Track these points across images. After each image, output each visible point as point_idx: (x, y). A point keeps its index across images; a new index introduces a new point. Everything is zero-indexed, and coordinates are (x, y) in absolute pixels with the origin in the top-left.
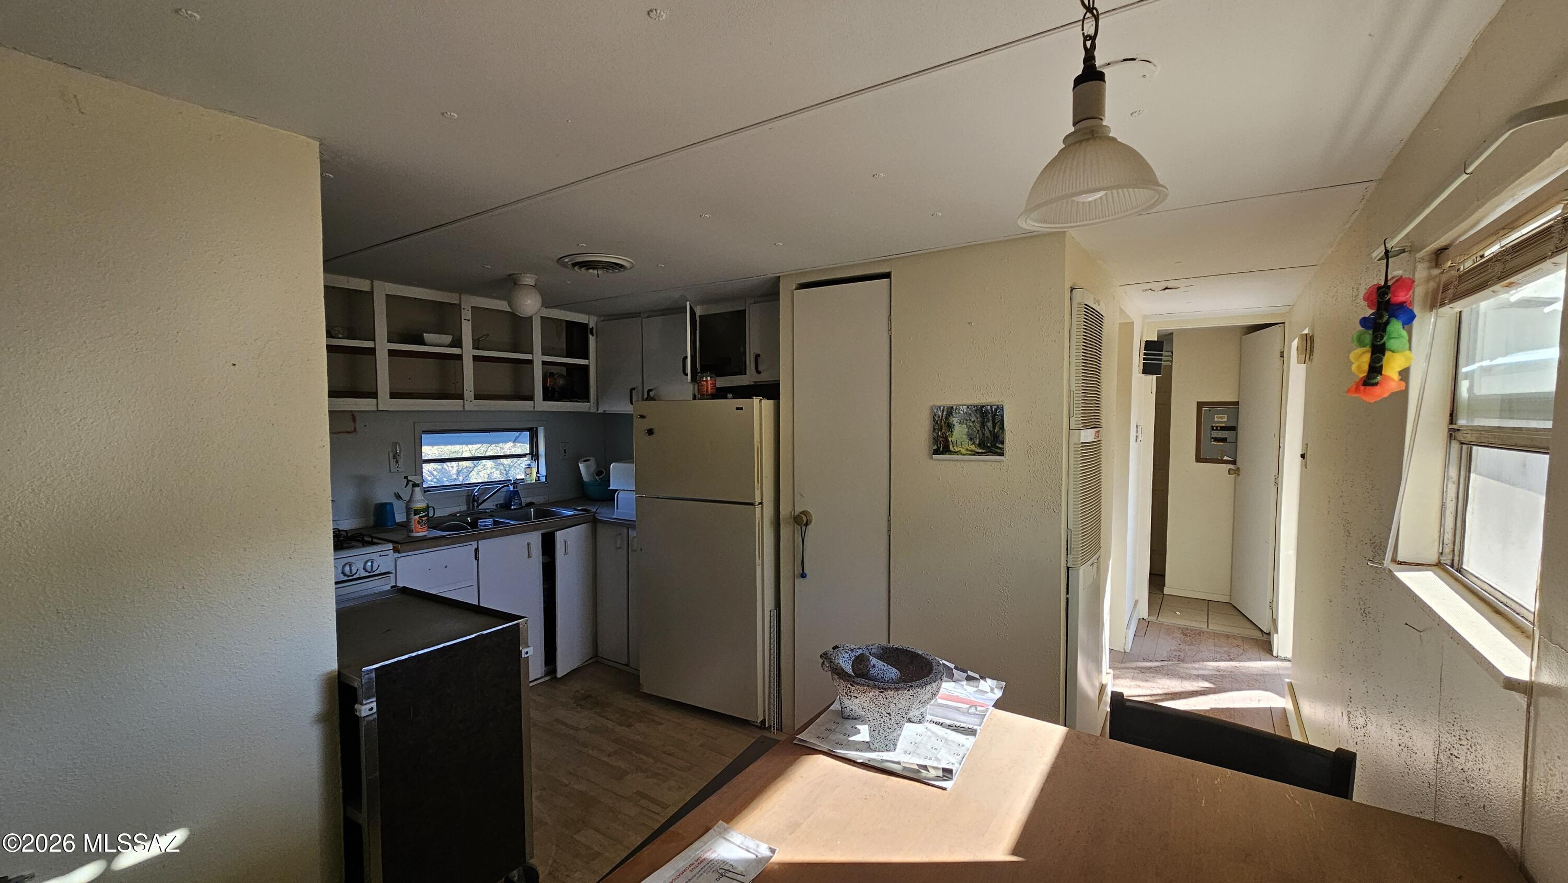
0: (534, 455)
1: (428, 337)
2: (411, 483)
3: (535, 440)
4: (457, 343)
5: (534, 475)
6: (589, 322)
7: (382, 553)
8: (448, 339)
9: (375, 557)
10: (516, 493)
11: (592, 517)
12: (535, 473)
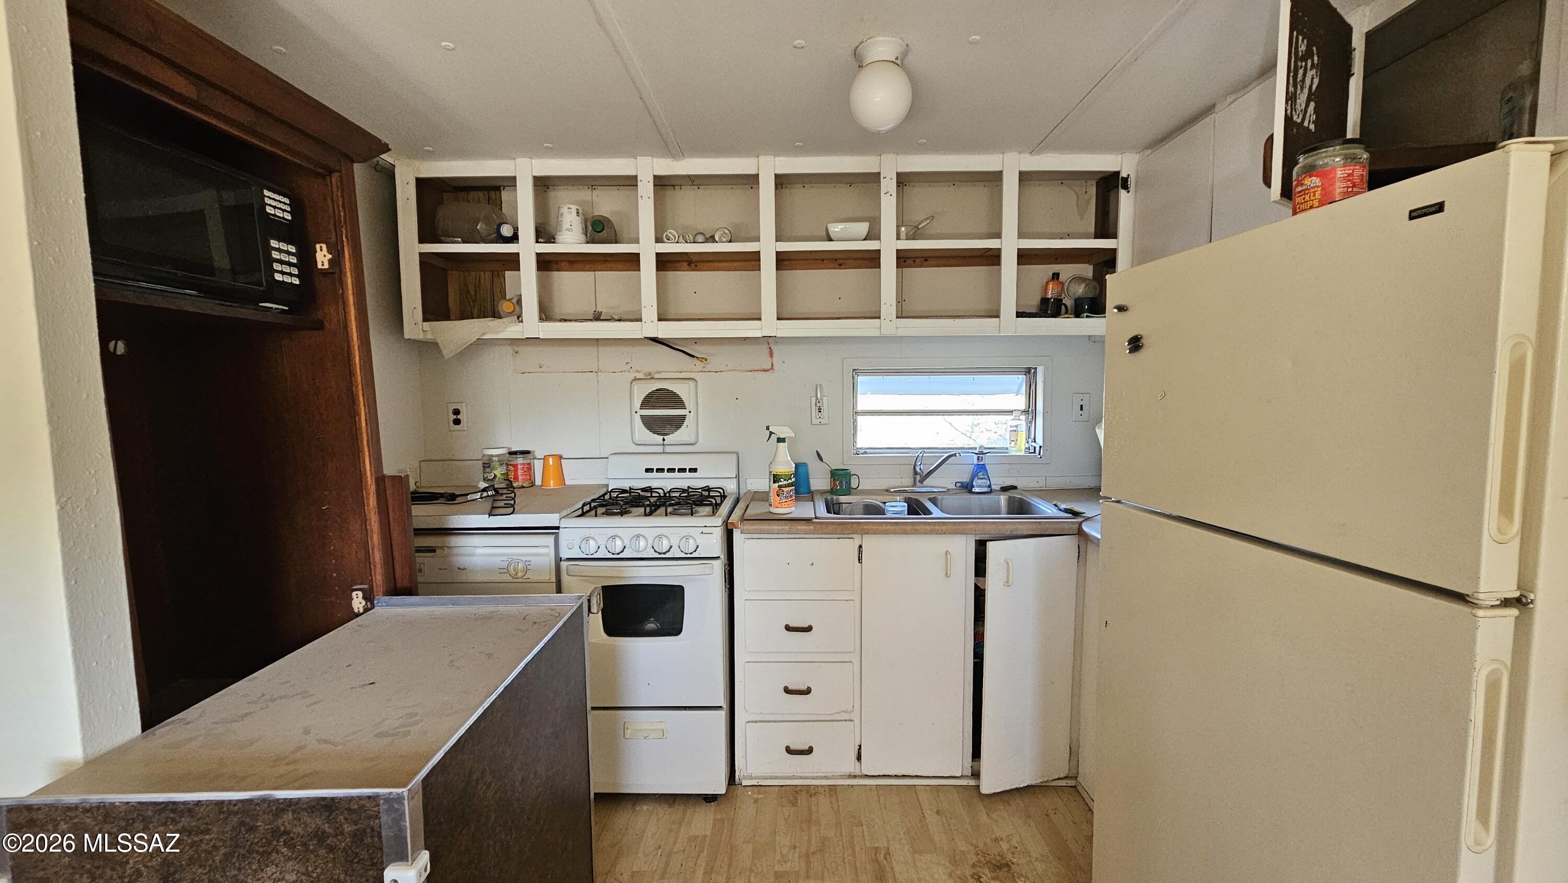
0: (1030, 412)
1: (836, 229)
2: (774, 438)
3: (1033, 387)
4: (874, 234)
5: (1022, 444)
6: (1121, 167)
7: (705, 530)
8: (862, 228)
9: (695, 532)
10: (981, 469)
11: (1077, 526)
12: (1024, 441)
